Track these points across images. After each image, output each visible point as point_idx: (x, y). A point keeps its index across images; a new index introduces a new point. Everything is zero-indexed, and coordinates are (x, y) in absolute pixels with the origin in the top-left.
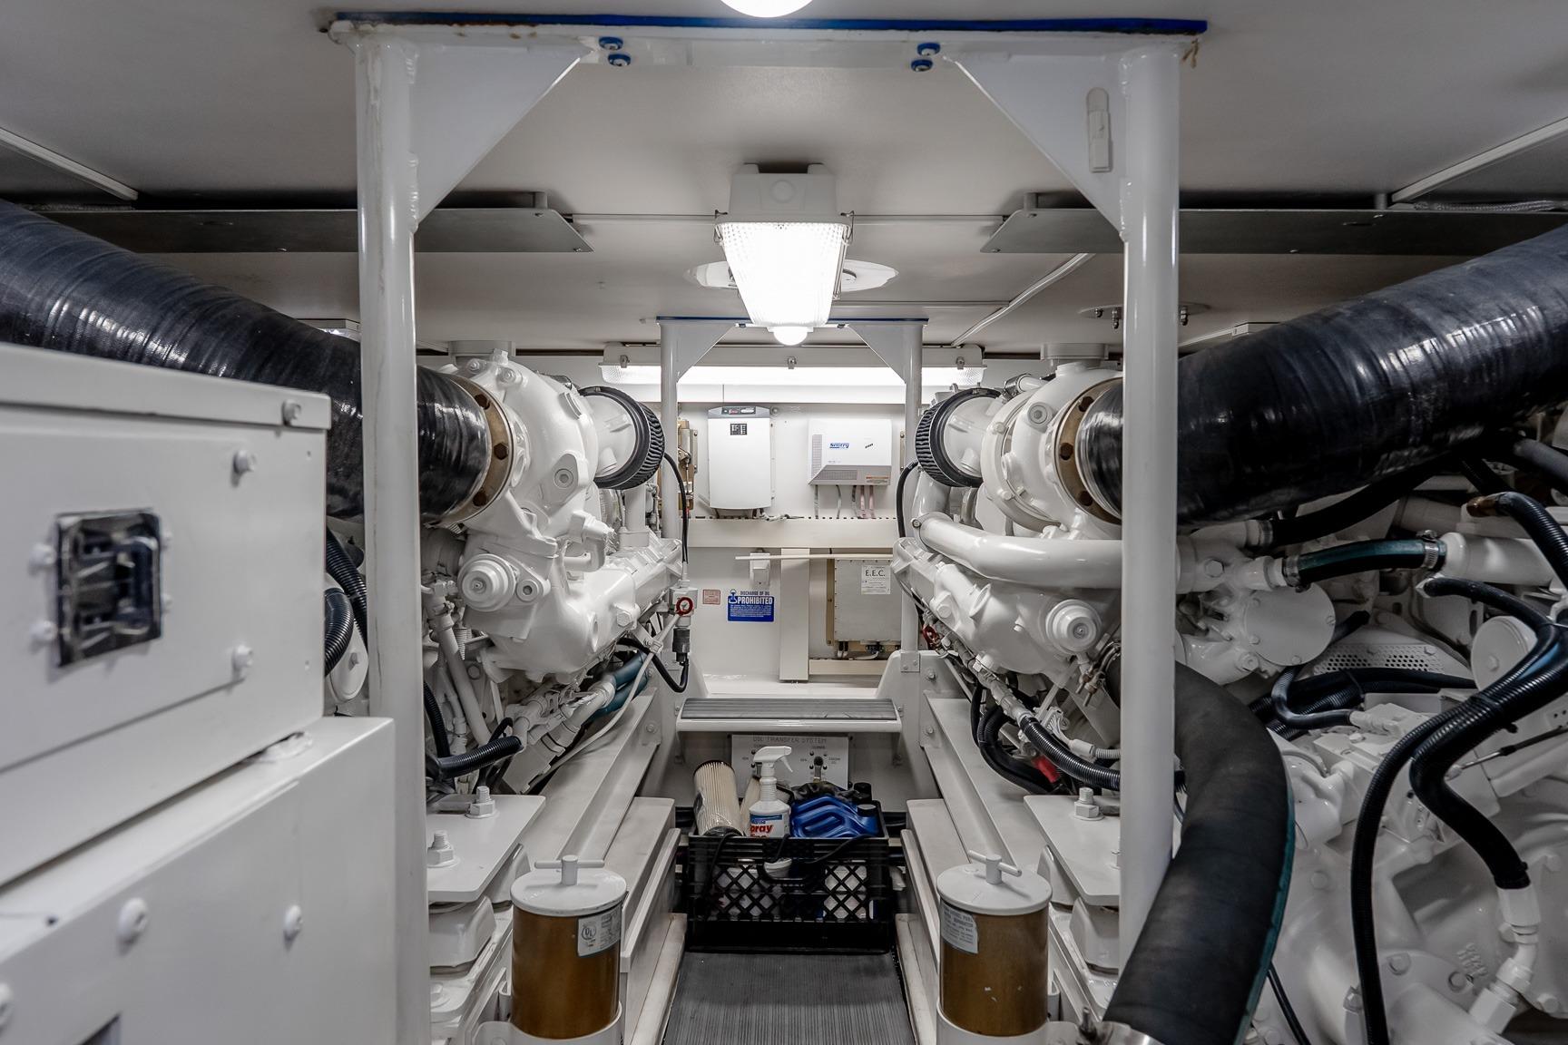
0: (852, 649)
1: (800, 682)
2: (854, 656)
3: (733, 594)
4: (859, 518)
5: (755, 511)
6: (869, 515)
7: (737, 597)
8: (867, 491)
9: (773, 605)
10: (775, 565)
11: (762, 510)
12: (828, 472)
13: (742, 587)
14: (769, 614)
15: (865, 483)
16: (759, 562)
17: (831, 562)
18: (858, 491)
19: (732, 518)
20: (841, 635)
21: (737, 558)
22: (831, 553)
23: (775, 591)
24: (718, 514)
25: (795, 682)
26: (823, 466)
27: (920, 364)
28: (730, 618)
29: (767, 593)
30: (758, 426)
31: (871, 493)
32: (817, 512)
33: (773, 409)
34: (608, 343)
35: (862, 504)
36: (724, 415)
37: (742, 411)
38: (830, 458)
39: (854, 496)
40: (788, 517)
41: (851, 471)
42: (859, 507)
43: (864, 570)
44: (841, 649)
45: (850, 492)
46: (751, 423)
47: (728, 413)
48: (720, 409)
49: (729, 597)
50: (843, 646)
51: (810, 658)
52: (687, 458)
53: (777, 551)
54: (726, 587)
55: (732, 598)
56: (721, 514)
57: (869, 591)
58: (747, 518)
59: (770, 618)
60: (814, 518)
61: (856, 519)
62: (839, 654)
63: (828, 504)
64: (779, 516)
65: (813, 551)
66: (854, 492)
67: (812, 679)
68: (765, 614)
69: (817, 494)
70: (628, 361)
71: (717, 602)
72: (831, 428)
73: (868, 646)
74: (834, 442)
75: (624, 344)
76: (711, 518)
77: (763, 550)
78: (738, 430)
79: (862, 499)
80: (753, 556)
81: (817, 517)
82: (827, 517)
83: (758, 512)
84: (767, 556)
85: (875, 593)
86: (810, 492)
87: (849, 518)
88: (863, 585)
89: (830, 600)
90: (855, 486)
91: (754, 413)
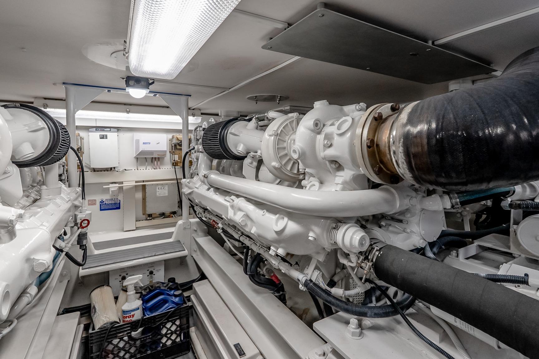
0: (153, 216)
1: (132, 230)
2: (154, 218)
3: (102, 200)
4: (154, 169)
5: (111, 168)
6: (158, 168)
7: (104, 202)
8: (157, 159)
9: (120, 203)
10: (121, 188)
11: (114, 168)
12: (142, 153)
13: (106, 197)
14: (118, 206)
15: (157, 156)
16: (114, 188)
17: (144, 186)
18: (154, 160)
19: (101, 171)
20: (149, 211)
21: (104, 187)
22: (143, 182)
23: (120, 197)
24: (94, 170)
25: (130, 231)
26: (140, 151)
27: (188, 115)
28: (101, 210)
29: (117, 199)
30: (112, 136)
31: (159, 160)
32: (137, 167)
33: (118, 129)
34: (36, 98)
35: (156, 164)
36: (96, 131)
37: (105, 130)
38: (143, 148)
39: (152, 161)
40: (126, 170)
41: (151, 152)
42: (154, 165)
43: (157, 187)
44: (149, 217)
45: (150, 160)
46: (109, 134)
47: (98, 130)
48: (95, 129)
49: (100, 202)
50: (150, 215)
51: (136, 221)
52: (79, 148)
53: (122, 183)
54: (98, 198)
55: (102, 202)
56: (96, 170)
57: (159, 195)
58: (108, 171)
59: (119, 208)
60: (136, 170)
61: (153, 169)
62: (148, 218)
63: (142, 164)
64: (122, 170)
65: (136, 182)
66: (152, 160)
67: (137, 228)
68: (116, 206)
69: (137, 161)
70: (47, 106)
71: (95, 204)
72: (143, 137)
73: (160, 214)
74: (144, 142)
75: (45, 99)
76: (91, 171)
77: (115, 183)
78: (102, 137)
79: (156, 162)
80: (111, 185)
81: (138, 169)
82: (142, 169)
83: (113, 169)
84: (117, 185)
85: (162, 195)
86: (135, 160)
87: (150, 169)
88: (157, 193)
89: (144, 199)
90: (152, 158)
91: (110, 130)
